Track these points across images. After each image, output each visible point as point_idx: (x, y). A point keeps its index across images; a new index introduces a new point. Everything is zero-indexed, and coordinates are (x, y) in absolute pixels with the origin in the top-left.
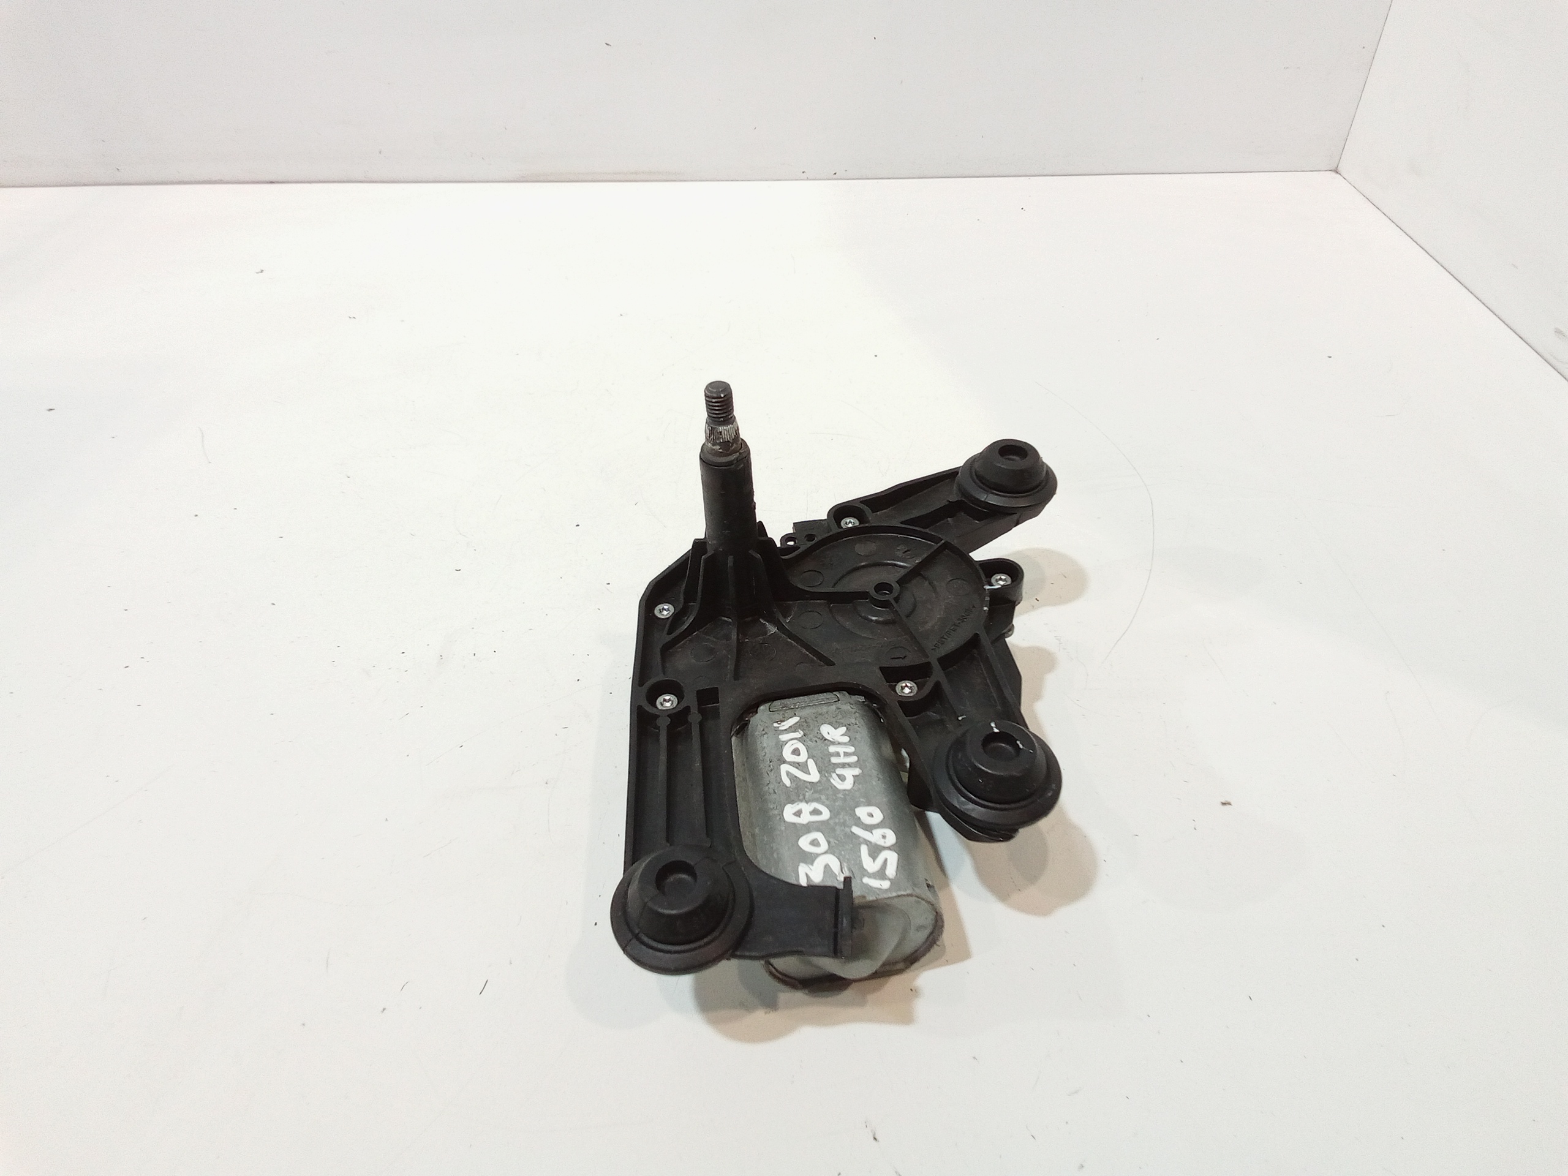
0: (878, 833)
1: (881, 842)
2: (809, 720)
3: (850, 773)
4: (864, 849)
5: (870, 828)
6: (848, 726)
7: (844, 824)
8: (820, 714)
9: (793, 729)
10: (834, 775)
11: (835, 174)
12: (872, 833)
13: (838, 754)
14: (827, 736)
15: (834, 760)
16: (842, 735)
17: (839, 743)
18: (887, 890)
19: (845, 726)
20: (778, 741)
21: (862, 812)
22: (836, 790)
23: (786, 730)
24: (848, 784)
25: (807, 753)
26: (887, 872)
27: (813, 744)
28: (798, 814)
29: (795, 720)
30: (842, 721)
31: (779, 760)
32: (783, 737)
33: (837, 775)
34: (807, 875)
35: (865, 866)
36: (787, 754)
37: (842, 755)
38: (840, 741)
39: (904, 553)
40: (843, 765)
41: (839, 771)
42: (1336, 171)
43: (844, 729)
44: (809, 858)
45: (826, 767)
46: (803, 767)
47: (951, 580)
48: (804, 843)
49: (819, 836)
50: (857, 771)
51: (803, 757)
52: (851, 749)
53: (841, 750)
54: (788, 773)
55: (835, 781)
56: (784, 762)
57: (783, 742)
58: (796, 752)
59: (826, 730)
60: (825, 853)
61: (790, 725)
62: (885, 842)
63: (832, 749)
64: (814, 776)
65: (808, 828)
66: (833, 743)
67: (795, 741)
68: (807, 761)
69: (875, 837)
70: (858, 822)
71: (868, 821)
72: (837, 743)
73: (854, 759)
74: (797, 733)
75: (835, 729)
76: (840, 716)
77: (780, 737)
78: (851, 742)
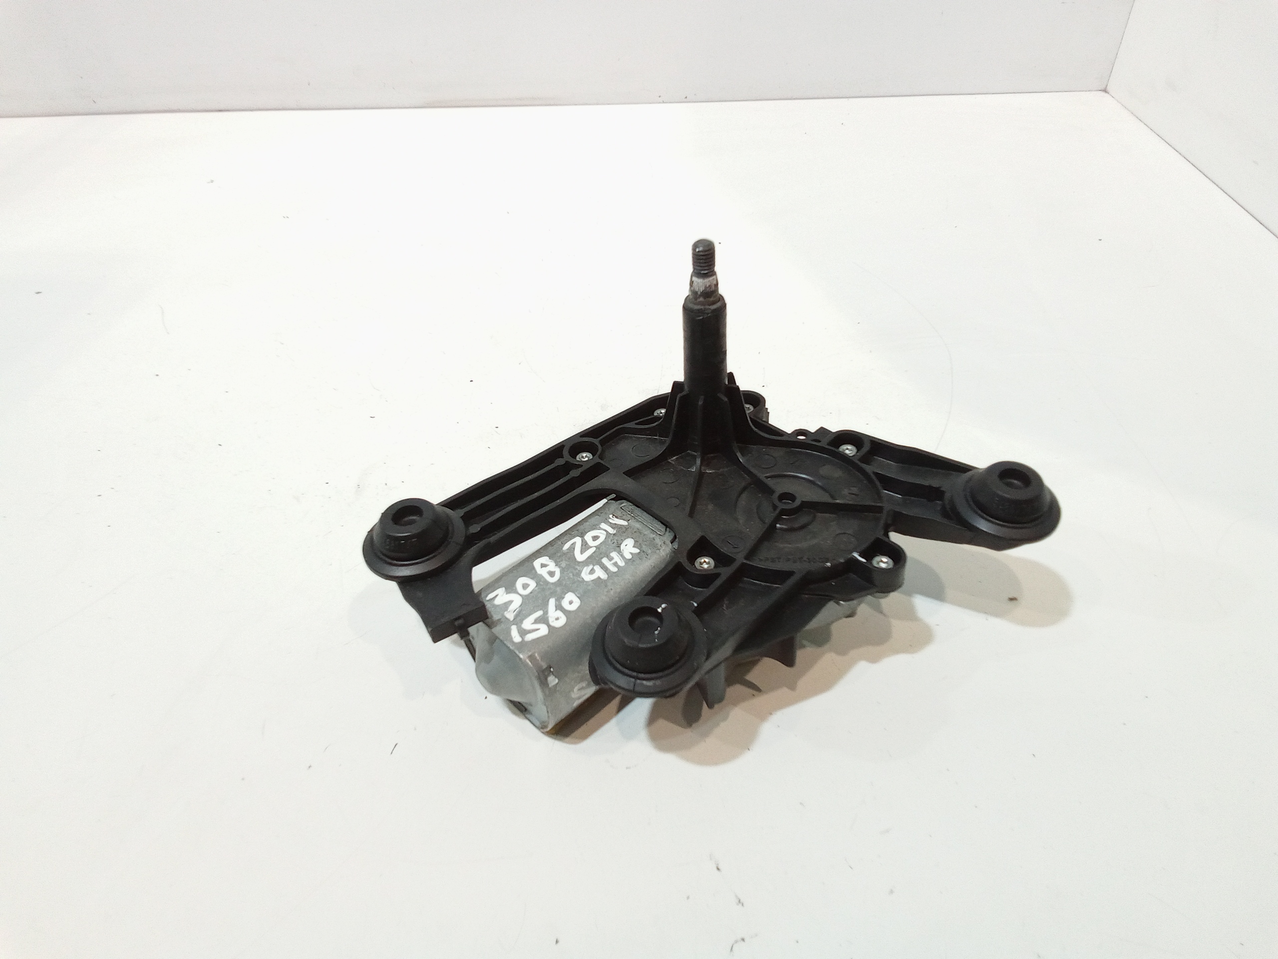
0: (559, 614)
2: (630, 530)
3: (599, 573)
4: (539, 613)
5: (559, 607)
6: (642, 551)
7: (553, 593)
8: (640, 532)
9: (614, 526)
10: (591, 567)
11: (686, 97)
12: (556, 610)
13: (611, 559)
14: (622, 546)
15: (605, 560)
16: (631, 553)
18: (513, 642)
19: (640, 550)
20: (598, 525)
21: (570, 596)
22: (579, 574)
23: (610, 523)
24: (589, 578)
25: (599, 544)
26: (529, 635)
27: (609, 543)
28: (543, 566)
29: (625, 523)
30: (643, 546)
31: (582, 533)
32: (603, 526)
33: (593, 568)
34: (497, 596)
35: (525, 622)
36: (591, 534)
37: (613, 562)
38: (625, 555)
39: (850, 493)
40: (604, 567)
41: (597, 568)
42: (1106, 91)
43: (637, 551)
44: (511, 590)
46: (585, 548)
47: (850, 534)
48: (522, 581)
49: (533, 585)
50: (604, 576)
51: (594, 544)
52: (622, 564)
53: (617, 559)
54: (574, 544)
55: (586, 570)
56: (583, 537)
57: (599, 527)
58: (596, 538)
59: (628, 543)
60: (521, 595)
61: (616, 523)
62: (553, 621)
63: (614, 554)
64: (582, 557)
65: (535, 576)
66: (619, 552)
67: (606, 533)
69: (554, 614)
70: (560, 599)
71: (565, 604)
72: (621, 554)
73: (614, 569)
74: (613, 530)
75: (634, 547)
76: (647, 543)
77: (602, 524)
78: (627, 561)
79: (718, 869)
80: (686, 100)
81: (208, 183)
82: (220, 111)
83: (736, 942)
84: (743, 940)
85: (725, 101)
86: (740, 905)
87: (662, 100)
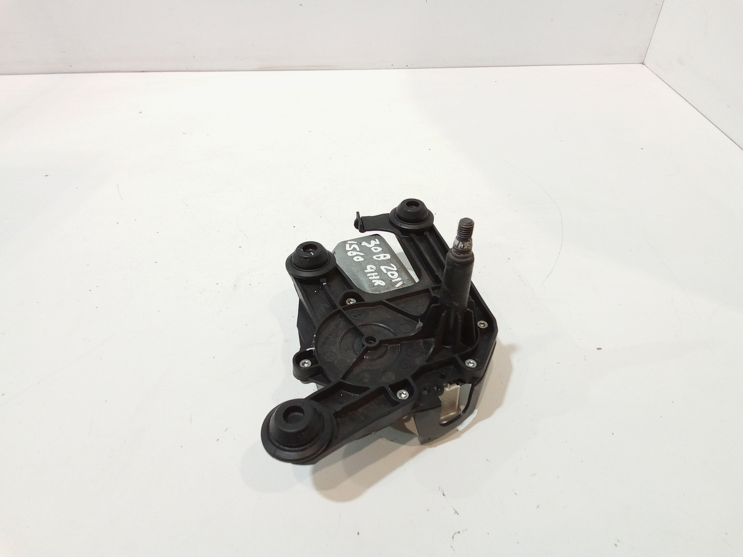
1: (352, 252)
2: (391, 286)
3: (369, 270)
5: (357, 255)
6: (374, 286)
7: (367, 256)
8: (387, 289)
9: (397, 282)
10: (375, 269)
11: (407, 66)
13: (375, 276)
14: (382, 281)
15: (376, 274)
16: (375, 282)
17: (376, 279)
19: (375, 286)
20: (401, 277)
21: (361, 259)
22: (373, 264)
23: (400, 282)
24: (368, 267)
25: (388, 275)
26: (349, 245)
27: (386, 278)
28: (385, 257)
29: (397, 286)
30: (377, 288)
31: (398, 271)
32: (400, 279)
33: (373, 269)
34: (375, 241)
35: (357, 246)
36: (396, 274)
37: (373, 276)
38: (376, 280)
40: (372, 272)
41: (373, 270)
42: (643, 63)
43: (375, 285)
44: (376, 245)
45: (379, 271)
46: (388, 270)
48: (380, 249)
49: (375, 251)
50: (366, 271)
51: (389, 273)
52: (370, 278)
53: (374, 277)
54: (393, 268)
55: (374, 267)
56: (396, 271)
57: (399, 277)
58: (393, 275)
59: (383, 284)
60: (372, 247)
61: (399, 284)
63: (378, 277)
64: (383, 268)
65: (380, 253)
66: (378, 279)
67: (394, 278)
68: (387, 272)
69: (354, 253)
70: (362, 256)
71: (358, 257)
73: (368, 275)
74: (394, 281)
75: (379, 284)
76: (378, 289)
77: (401, 279)
78: (371, 281)
79: (444, 495)
80: (407, 67)
81: (139, 113)
82: (143, 72)
83: (455, 533)
84: (459, 532)
85: (429, 68)
86: (457, 514)
87: (393, 67)
